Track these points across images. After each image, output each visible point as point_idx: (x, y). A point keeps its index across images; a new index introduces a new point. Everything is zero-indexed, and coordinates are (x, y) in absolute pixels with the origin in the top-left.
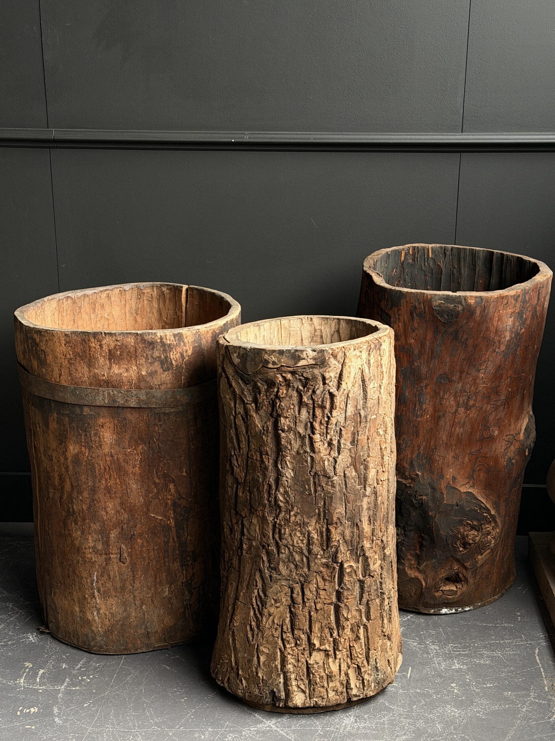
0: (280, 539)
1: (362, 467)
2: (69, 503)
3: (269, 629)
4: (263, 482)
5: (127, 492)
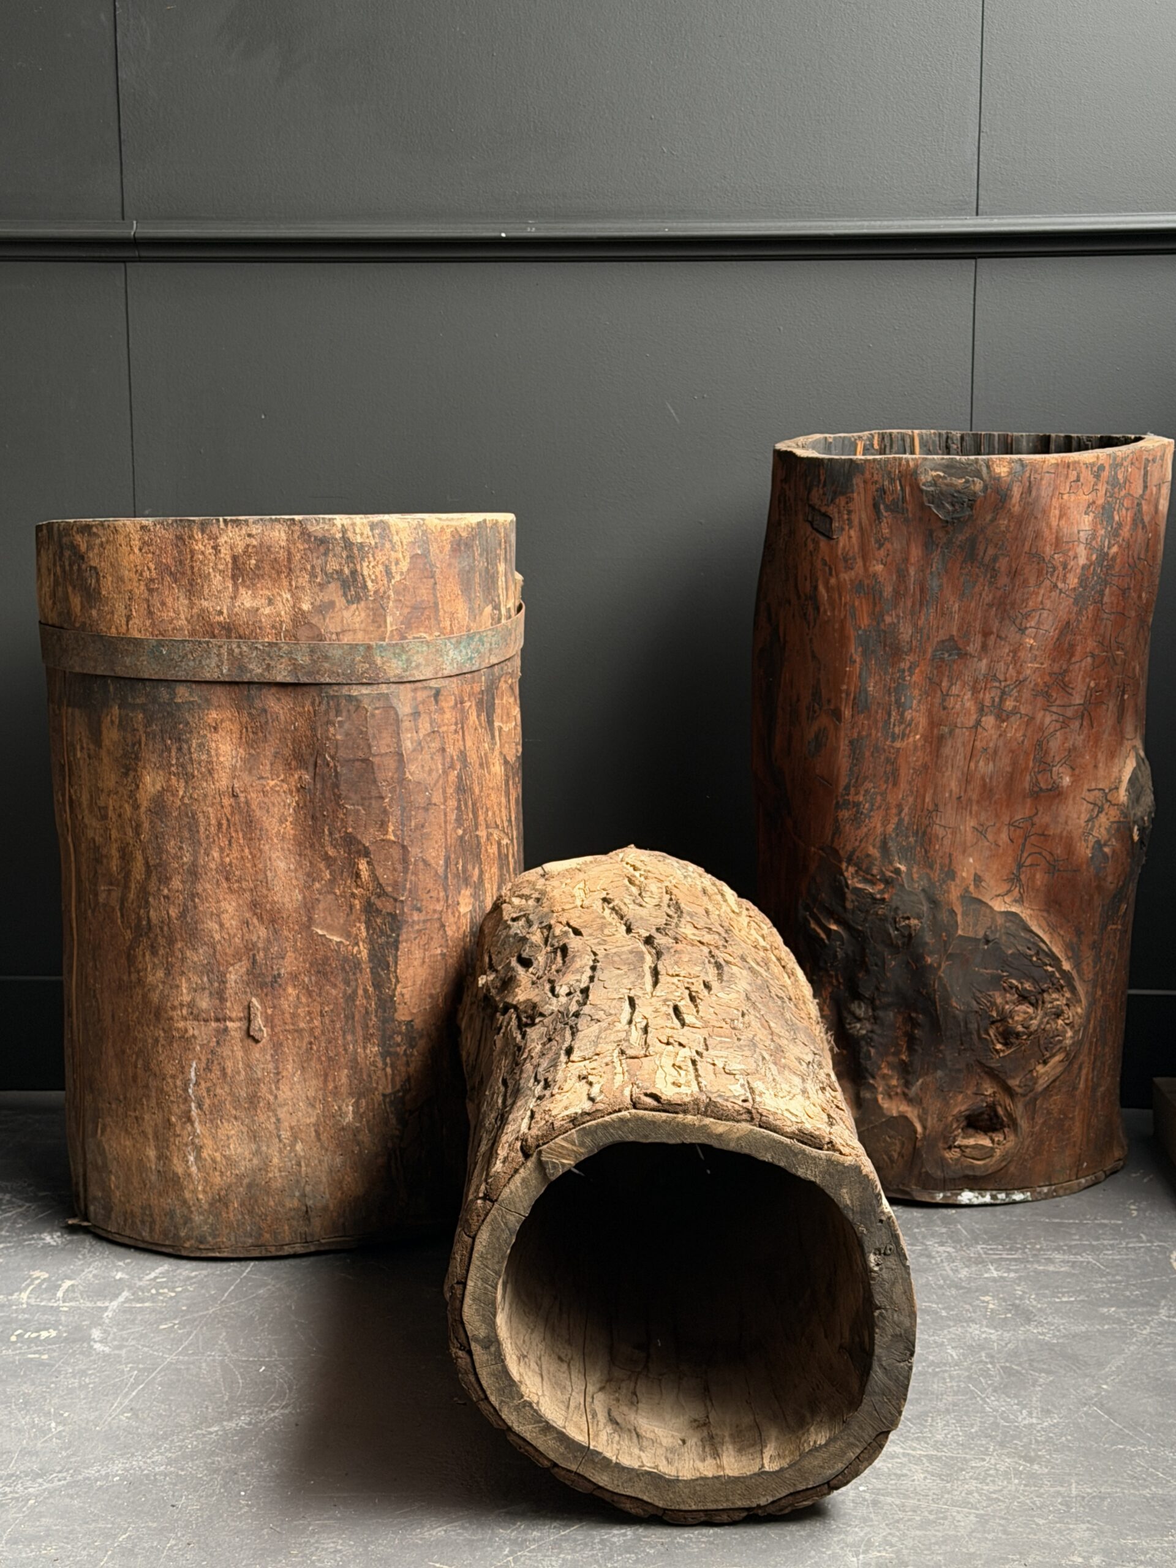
2: (140, 907)
5: (266, 877)
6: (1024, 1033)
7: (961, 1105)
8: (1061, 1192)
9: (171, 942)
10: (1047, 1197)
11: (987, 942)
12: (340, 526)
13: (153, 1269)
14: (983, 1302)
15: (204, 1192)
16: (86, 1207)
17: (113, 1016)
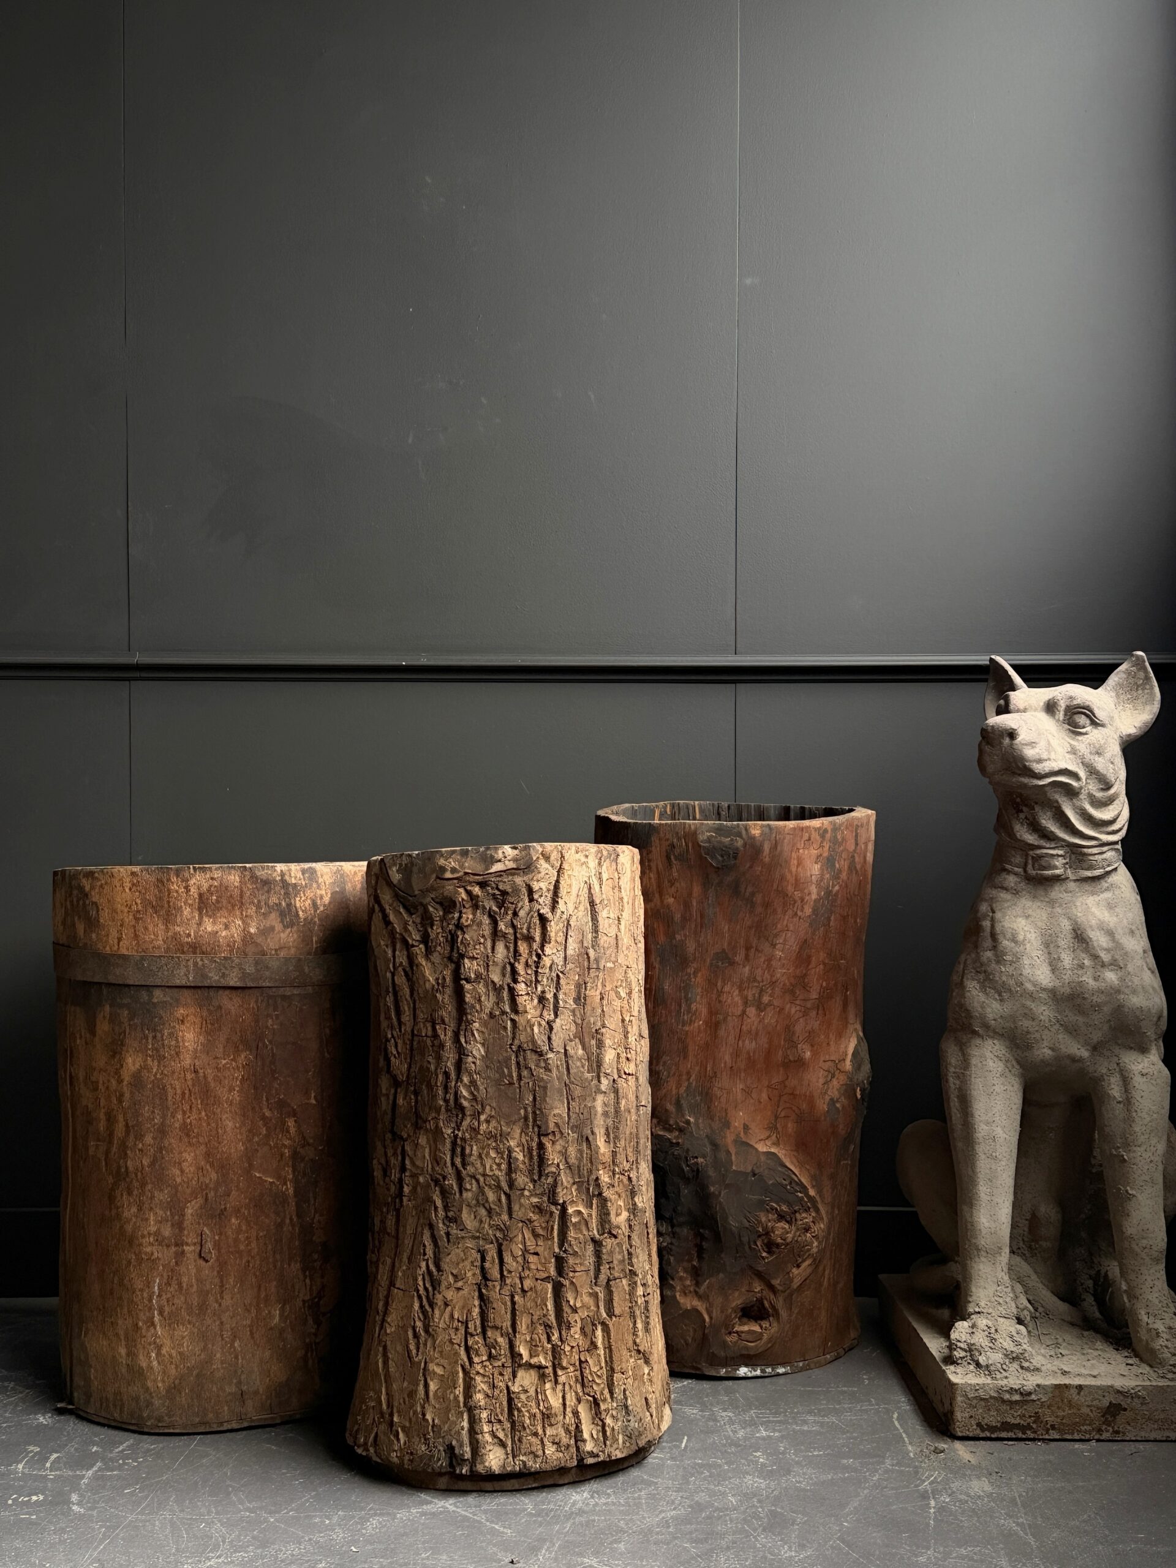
0: (464, 1164)
1: (593, 1042)
2: (120, 1159)
3: (444, 1329)
4: (436, 1069)
6: (782, 1244)
7: (737, 1300)
8: (812, 1365)
9: (143, 1185)
10: (802, 1370)
11: (754, 1175)
12: (279, 872)
13: (122, 1443)
14: (755, 1456)
15: (163, 1381)
16: (72, 1393)
17: (97, 1243)
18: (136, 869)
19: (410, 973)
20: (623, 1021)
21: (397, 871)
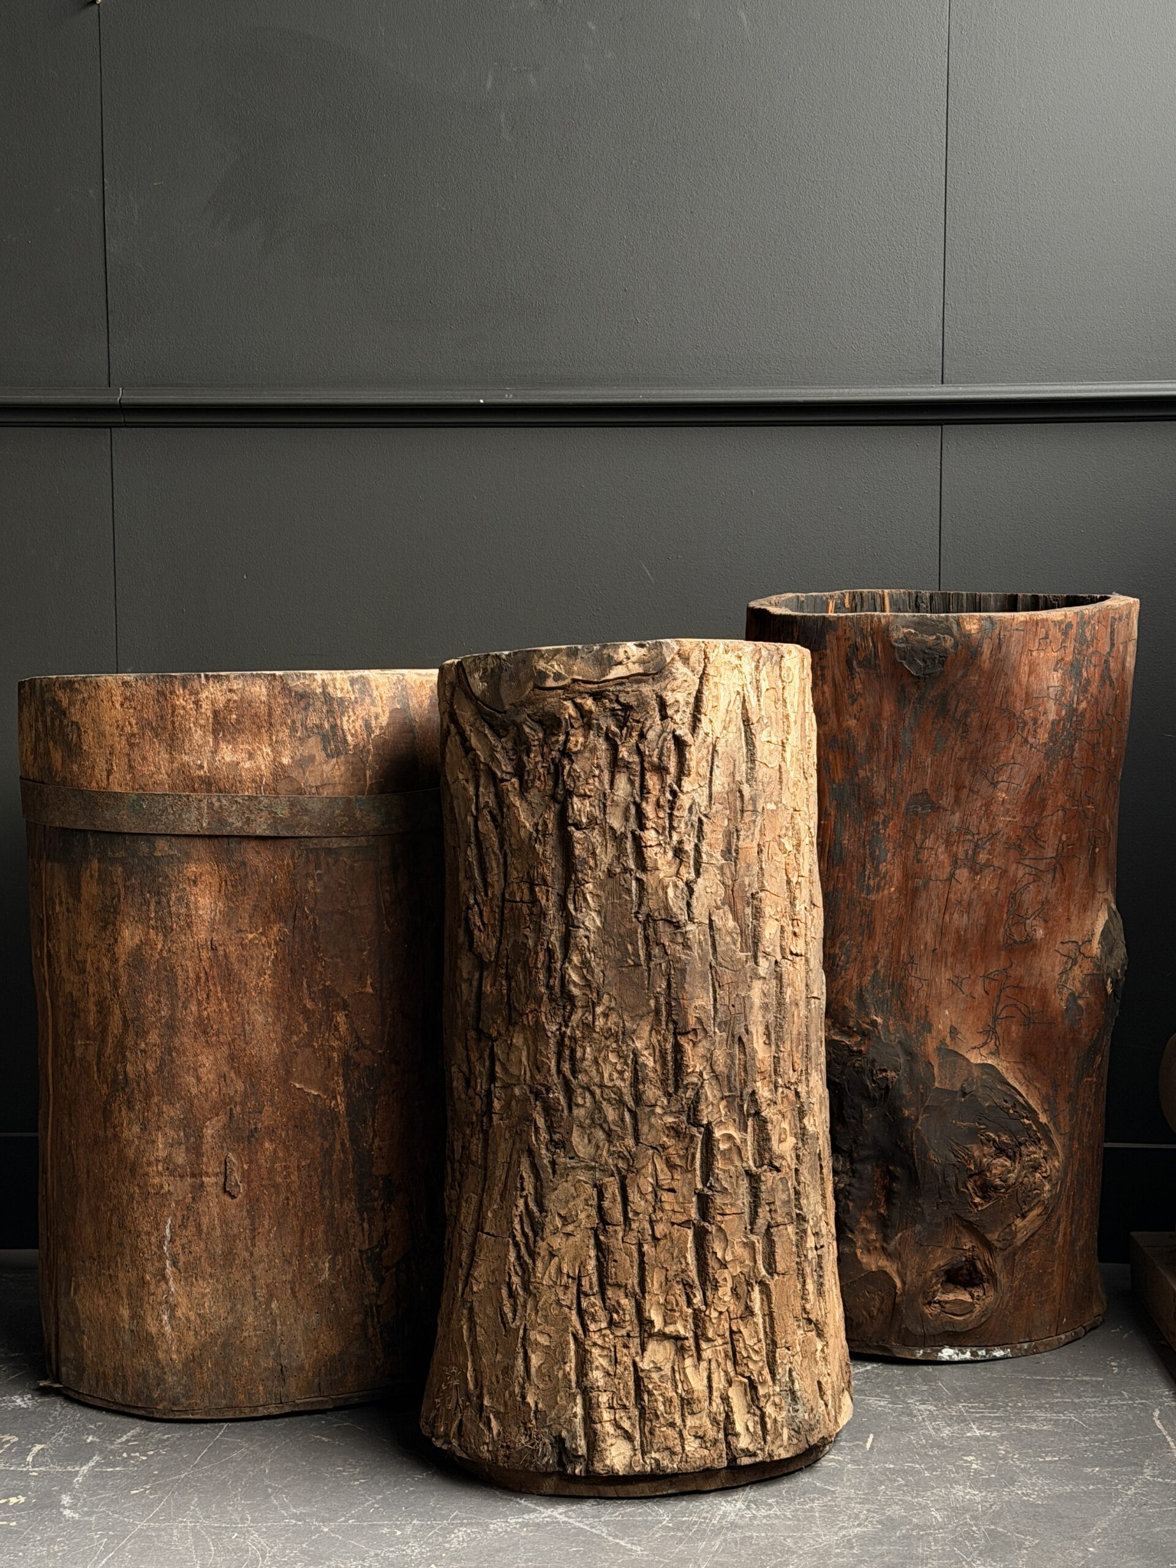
1: (748, 911)
2: (117, 1062)
3: (549, 1287)
4: (536, 945)
5: (244, 1030)
6: (1001, 1186)
7: (940, 1260)
8: (1041, 1348)
9: (148, 1096)
10: (1027, 1353)
11: (964, 1094)
12: (320, 681)
13: (125, 1432)
14: (966, 1461)
15: (178, 1352)
16: (58, 1368)
17: (88, 1172)
18: (130, 677)
19: (499, 818)
20: (789, 882)
21: (481, 678)
